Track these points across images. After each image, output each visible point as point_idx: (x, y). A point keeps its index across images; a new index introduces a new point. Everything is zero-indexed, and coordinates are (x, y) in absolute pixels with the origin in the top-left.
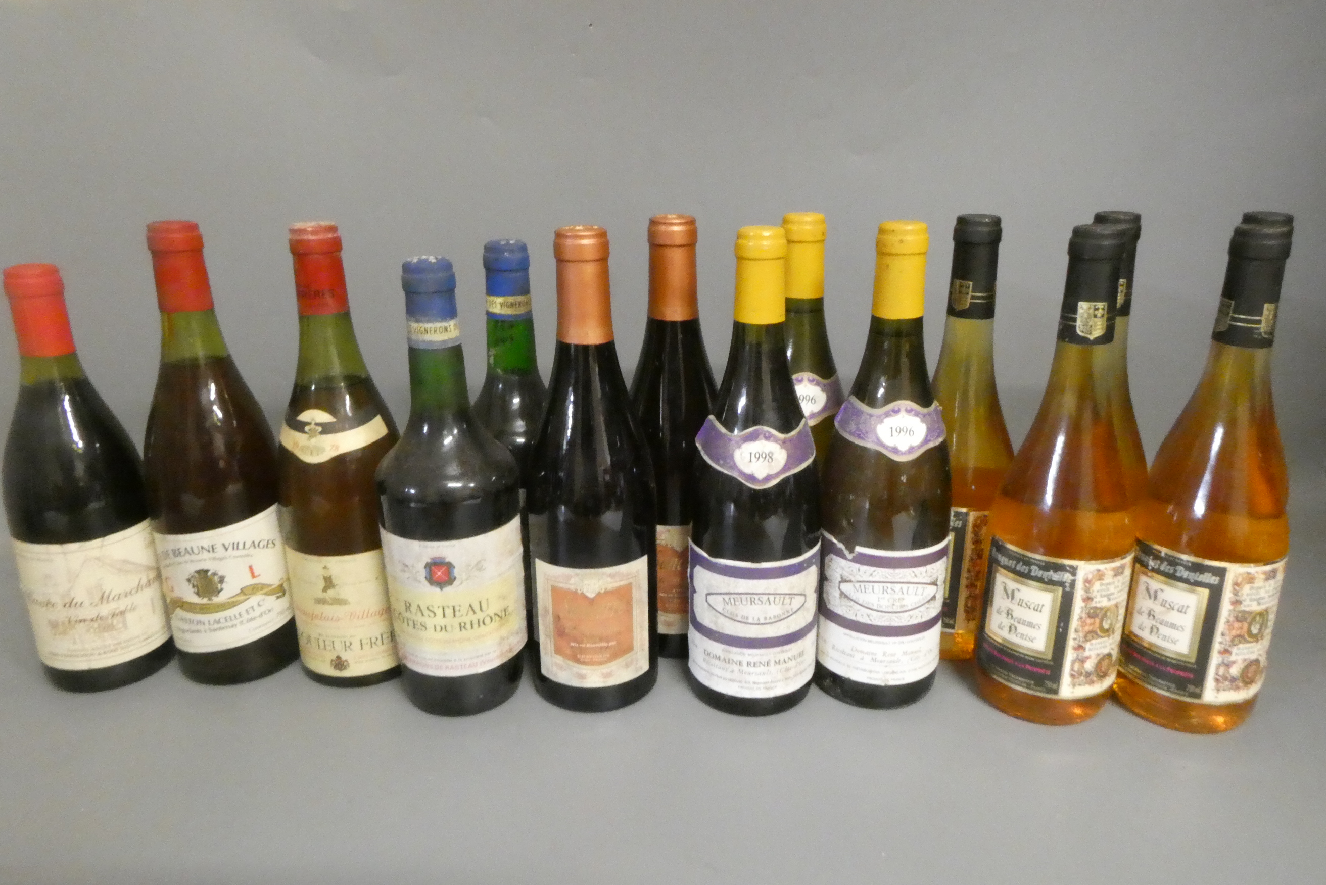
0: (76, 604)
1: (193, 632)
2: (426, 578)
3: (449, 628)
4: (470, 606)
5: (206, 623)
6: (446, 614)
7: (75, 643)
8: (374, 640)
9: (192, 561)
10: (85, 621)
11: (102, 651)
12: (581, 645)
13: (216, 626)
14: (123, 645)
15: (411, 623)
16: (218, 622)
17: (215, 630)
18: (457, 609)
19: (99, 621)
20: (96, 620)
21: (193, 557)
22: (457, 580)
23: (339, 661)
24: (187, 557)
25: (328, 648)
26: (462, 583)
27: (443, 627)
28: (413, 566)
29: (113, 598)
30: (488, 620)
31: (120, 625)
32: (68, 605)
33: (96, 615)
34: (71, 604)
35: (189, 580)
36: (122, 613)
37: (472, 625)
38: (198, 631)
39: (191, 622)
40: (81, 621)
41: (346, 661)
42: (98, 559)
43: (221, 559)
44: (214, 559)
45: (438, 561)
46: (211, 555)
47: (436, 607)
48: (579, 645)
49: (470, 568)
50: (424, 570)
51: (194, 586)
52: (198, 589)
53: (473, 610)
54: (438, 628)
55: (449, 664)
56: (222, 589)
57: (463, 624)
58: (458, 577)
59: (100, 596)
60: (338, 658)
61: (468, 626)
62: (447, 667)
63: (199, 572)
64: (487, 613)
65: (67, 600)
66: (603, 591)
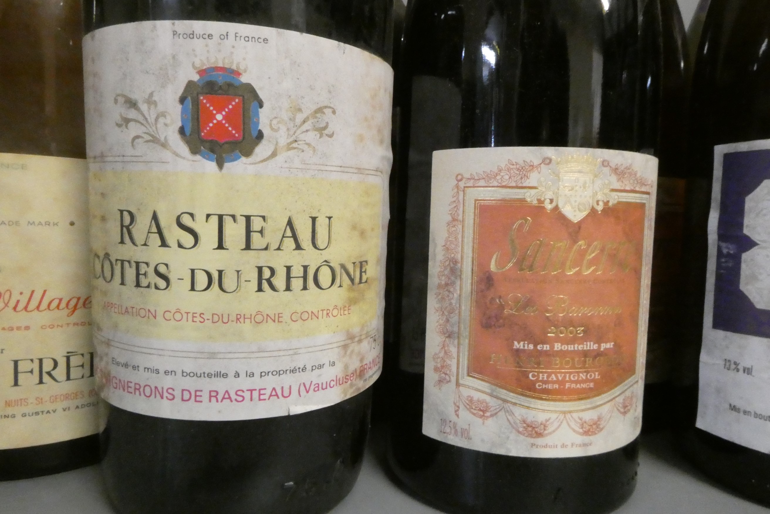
2: (182, 131)
3: (229, 282)
4: (290, 223)
6: (228, 241)
8: (48, 366)
12: (539, 347)
15: (130, 273)
18: (257, 224)
22: (264, 142)
26: (274, 155)
27: (215, 276)
28: (150, 101)
30: (325, 277)
37: (289, 278)
45: (221, 80)
47: (200, 217)
48: (535, 346)
49: (300, 117)
50: (179, 107)
53: (295, 237)
54: (202, 280)
55: (220, 385)
57: (267, 273)
58: (266, 132)
61: (280, 281)
62: (213, 395)
64: (326, 255)
66: (600, 208)
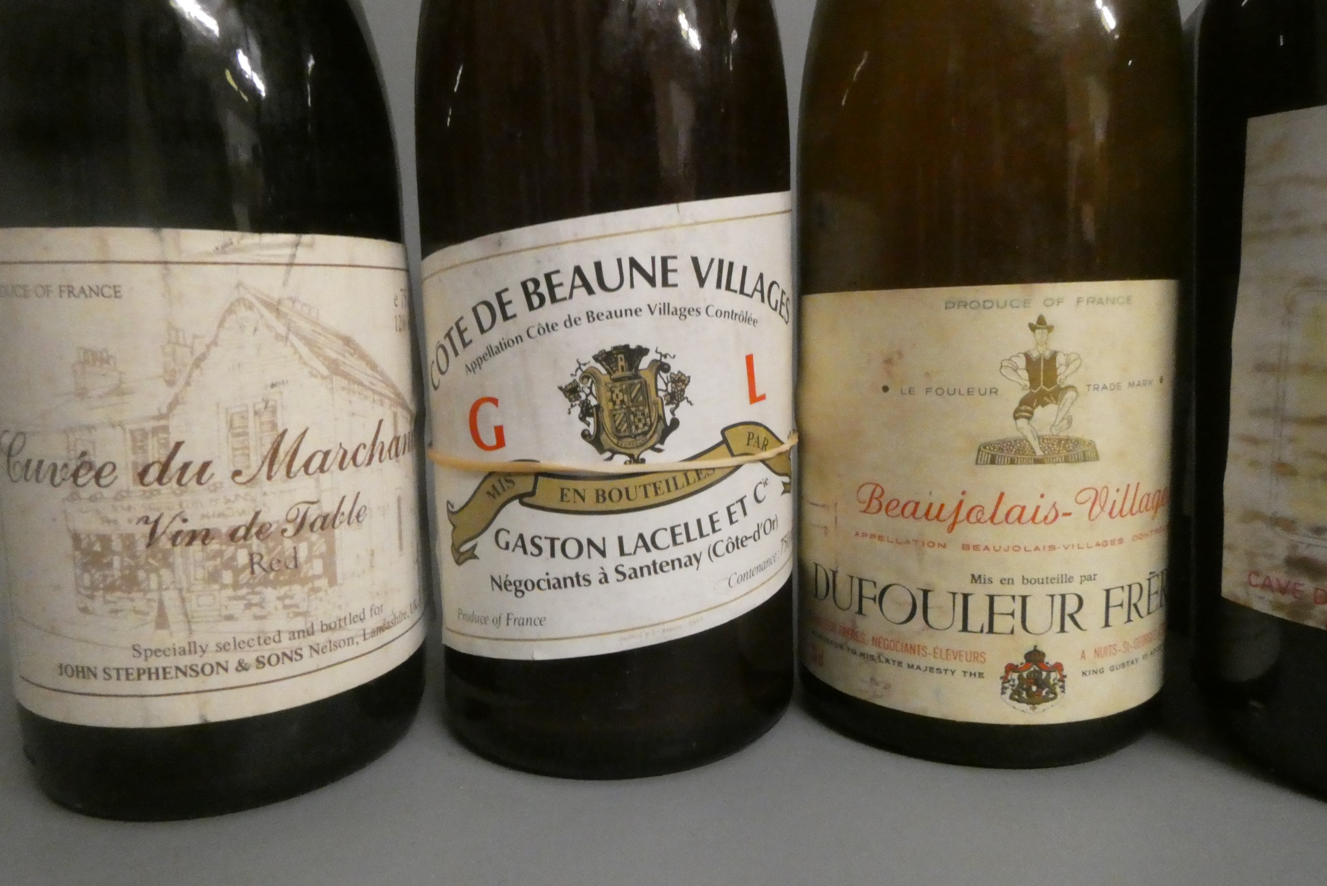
0: (186, 466)
1: (559, 584)
5: (612, 548)
7: (162, 622)
9: (591, 317)
10: (206, 536)
11: (249, 657)
13: (643, 558)
14: (320, 638)
16: (647, 543)
17: (636, 573)
19: (254, 542)
20: (245, 537)
21: (601, 301)
23: (1034, 668)
24: (581, 301)
25: (1000, 624)
29: (307, 465)
31: (318, 566)
32: (154, 472)
33: (248, 518)
34: (165, 467)
35: (571, 392)
36: (327, 522)
38: (579, 580)
39: (558, 547)
40: (193, 536)
41: (1058, 667)
42: (275, 308)
43: (683, 313)
44: (665, 309)
46: (659, 295)
51: (586, 411)
52: (599, 425)
56: (675, 423)
59: (267, 447)
60: (1035, 656)
63: (606, 358)
65: (155, 452)
